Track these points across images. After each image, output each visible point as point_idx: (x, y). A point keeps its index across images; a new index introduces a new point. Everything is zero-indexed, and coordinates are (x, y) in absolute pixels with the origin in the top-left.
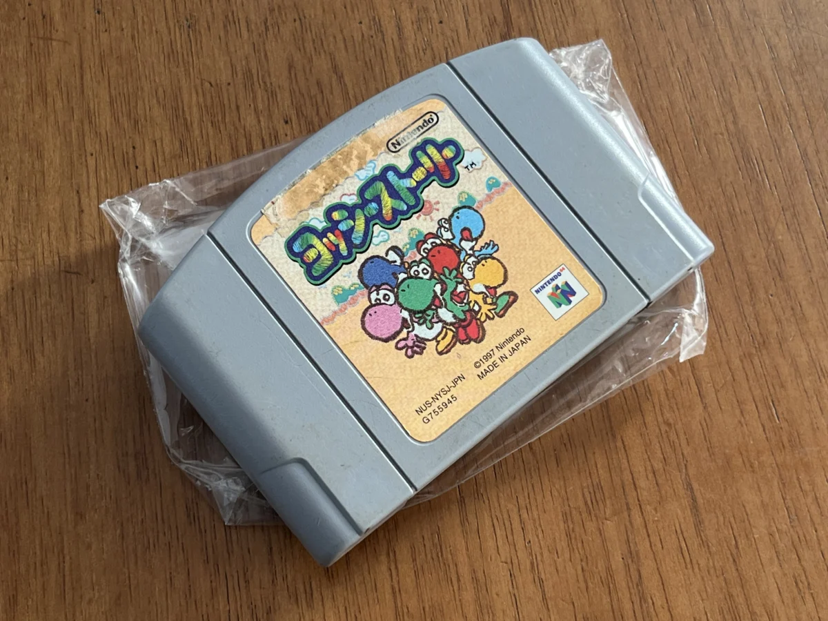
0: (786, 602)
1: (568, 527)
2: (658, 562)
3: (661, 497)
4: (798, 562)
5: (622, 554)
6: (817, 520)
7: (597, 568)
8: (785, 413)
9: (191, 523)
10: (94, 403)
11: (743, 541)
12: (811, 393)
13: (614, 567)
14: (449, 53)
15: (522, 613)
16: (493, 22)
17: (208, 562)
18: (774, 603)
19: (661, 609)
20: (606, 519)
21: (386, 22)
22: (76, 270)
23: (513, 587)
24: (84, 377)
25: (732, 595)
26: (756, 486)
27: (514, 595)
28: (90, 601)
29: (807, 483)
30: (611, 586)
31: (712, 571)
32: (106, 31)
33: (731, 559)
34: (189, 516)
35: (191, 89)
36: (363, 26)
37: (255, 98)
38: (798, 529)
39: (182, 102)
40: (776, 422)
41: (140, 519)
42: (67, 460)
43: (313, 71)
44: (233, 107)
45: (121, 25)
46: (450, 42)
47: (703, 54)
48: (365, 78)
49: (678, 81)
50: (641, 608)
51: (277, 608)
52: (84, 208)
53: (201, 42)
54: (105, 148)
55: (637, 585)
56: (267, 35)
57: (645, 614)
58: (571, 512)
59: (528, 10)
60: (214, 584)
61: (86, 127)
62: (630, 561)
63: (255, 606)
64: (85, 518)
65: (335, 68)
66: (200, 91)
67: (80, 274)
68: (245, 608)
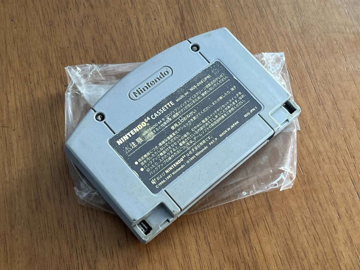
0: (310, 246)
1: (219, 221)
2: (257, 233)
3: (257, 206)
4: (314, 230)
5: (242, 230)
6: (321, 212)
7: (232, 236)
8: (305, 169)
9: (60, 228)
10: (16, 180)
11: (291, 222)
12: (315, 161)
13: (239, 236)
14: (159, 32)
15: (202, 257)
16: (177, 18)
17: (68, 243)
18: (305, 247)
19: (259, 252)
20: (234, 216)
21: (133, 20)
22: (6, 126)
23: (197, 246)
24: (12, 169)
25: (288, 244)
26: (295, 199)
27: (198, 249)
28: (18, 262)
29: (316, 197)
30: (238, 243)
31: (279, 235)
32: (15, 28)
33: (287, 230)
34: (59, 224)
35: (52, 50)
36: (123, 22)
37: (79, 53)
38: (314, 216)
39: (49, 55)
40: (302, 173)
41: (38, 227)
42: (6, 204)
43: (103, 41)
44: (70, 57)
45: (22, 26)
46: (160, 27)
47: (263, 28)
48: (125, 43)
49: (254, 39)
50: (251, 252)
51: (98, 260)
52: (9, 100)
53: (56, 31)
54: (17, 75)
55: (249, 243)
56: (83, 27)
57: (253, 254)
58: (220, 214)
59: (191, 13)
60: (71, 252)
61: (9, 68)
62: (245, 233)
63: (89, 260)
64: (15, 228)
65: (112, 39)
66: (56, 51)
67: (8, 127)
68: (85, 261)
